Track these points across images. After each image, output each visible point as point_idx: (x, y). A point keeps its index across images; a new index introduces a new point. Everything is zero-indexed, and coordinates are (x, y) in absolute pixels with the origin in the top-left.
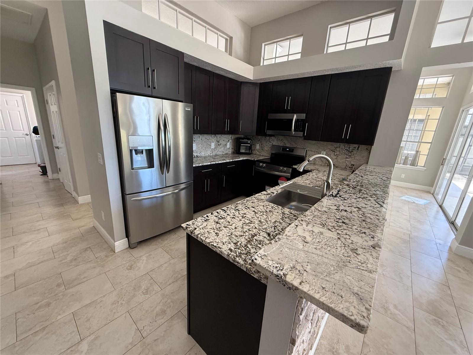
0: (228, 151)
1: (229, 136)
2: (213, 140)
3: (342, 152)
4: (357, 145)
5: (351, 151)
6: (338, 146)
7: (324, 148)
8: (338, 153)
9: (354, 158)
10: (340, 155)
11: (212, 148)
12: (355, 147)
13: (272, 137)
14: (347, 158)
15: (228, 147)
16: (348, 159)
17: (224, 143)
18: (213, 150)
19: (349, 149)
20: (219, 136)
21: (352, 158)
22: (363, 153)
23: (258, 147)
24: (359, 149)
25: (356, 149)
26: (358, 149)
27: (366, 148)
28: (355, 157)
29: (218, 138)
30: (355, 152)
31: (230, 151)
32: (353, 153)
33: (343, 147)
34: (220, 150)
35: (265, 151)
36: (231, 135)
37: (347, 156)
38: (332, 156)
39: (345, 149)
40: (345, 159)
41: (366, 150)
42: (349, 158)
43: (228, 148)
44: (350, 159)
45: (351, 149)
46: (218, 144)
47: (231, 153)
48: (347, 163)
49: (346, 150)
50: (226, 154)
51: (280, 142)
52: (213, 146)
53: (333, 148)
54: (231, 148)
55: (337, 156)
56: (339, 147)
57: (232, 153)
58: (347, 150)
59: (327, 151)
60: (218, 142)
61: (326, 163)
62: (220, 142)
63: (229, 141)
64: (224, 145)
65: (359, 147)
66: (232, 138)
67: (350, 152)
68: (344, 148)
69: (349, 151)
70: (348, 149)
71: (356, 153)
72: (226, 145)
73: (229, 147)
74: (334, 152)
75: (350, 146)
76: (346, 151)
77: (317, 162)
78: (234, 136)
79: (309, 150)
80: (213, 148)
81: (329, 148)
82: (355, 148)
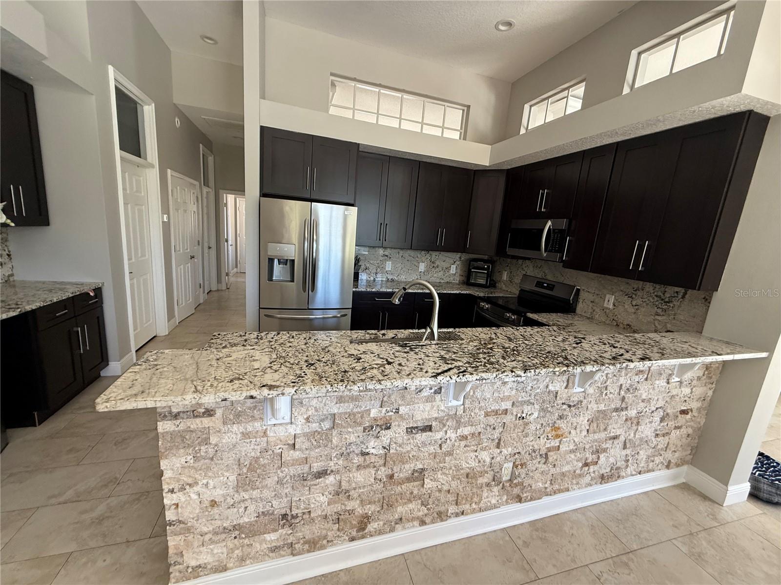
0: (452, 279)
1: (457, 256)
2: (424, 259)
3: (649, 300)
4: (680, 289)
5: (667, 300)
6: (640, 287)
7: (613, 289)
8: (639, 302)
9: (673, 317)
10: (644, 307)
11: (420, 270)
12: (677, 292)
13: (527, 261)
14: (658, 315)
15: (451, 272)
16: (659, 318)
17: (445, 265)
18: (422, 274)
19: (664, 294)
20: (434, 254)
21: (669, 315)
22: (695, 308)
23: (505, 276)
24: (687, 296)
25: (680, 296)
26: (683, 297)
27: (703, 297)
28: (675, 315)
29: (434, 256)
30: (677, 303)
31: (457, 279)
32: (672, 305)
33: (651, 288)
34: (435, 275)
35: (514, 285)
36: (460, 254)
37: (659, 311)
38: (626, 307)
39: (656, 293)
40: (653, 317)
41: (704, 300)
42: (663, 315)
43: (453, 274)
44: (664, 317)
45: (667, 295)
46: (433, 265)
47: (457, 282)
48: (657, 325)
49: (657, 296)
50: (447, 282)
51: (537, 271)
52: (422, 267)
53: (630, 290)
54: (457, 275)
55: (637, 307)
56: (643, 290)
57: (460, 282)
58: (660, 297)
59: (616, 294)
60: (433, 263)
61: (613, 320)
62: (437, 263)
63: (455, 262)
64: (444, 268)
65: (685, 294)
66: (462, 259)
67: (665, 302)
68: (654, 293)
69: (662, 300)
70: (662, 295)
71: (679, 306)
72: (448, 268)
73: (454, 272)
74: (631, 299)
75: (666, 290)
76: (656, 298)
77: (597, 316)
78: (465, 256)
79: (583, 290)
80: (423, 271)
81: (622, 288)
82: (676, 295)
